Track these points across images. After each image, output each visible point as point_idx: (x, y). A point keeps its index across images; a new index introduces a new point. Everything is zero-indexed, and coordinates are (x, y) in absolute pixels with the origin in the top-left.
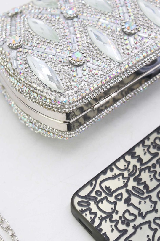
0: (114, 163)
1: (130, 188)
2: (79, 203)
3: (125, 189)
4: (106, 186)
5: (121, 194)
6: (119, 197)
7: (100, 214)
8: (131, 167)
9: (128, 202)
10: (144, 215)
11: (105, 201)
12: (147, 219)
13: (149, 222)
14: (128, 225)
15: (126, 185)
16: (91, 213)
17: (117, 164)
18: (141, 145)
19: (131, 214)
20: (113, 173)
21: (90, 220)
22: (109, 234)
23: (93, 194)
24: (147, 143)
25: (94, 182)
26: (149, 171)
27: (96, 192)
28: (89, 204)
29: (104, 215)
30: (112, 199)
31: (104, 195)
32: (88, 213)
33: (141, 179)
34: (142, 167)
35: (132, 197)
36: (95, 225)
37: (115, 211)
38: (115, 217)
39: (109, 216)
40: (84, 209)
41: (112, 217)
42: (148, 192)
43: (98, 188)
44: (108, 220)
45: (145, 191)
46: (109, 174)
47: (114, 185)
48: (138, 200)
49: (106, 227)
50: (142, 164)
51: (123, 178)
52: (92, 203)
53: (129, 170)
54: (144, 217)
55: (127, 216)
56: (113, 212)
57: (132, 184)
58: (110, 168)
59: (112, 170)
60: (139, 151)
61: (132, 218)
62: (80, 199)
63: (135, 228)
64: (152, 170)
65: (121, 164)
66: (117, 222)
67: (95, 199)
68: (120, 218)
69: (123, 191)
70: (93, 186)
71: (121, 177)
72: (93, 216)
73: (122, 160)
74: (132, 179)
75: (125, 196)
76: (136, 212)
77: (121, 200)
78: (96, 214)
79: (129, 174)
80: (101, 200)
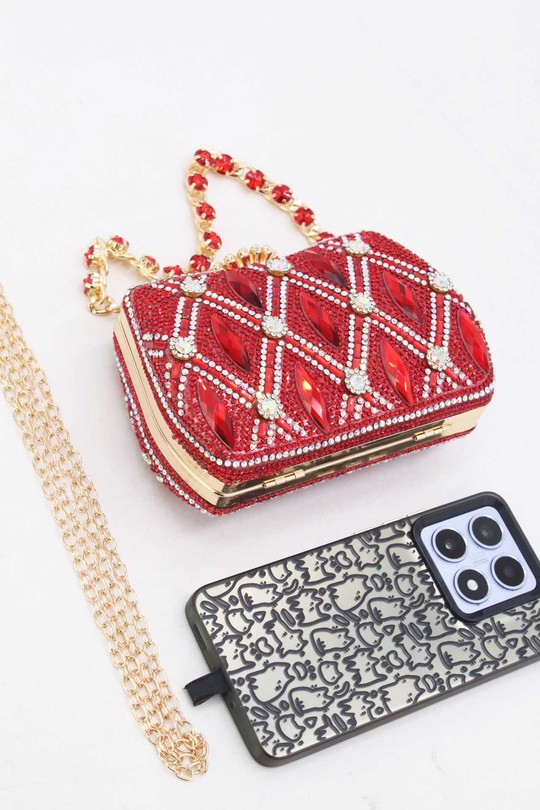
0: (269, 566)
1: (278, 609)
2: (203, 604)
3: (271, 608)
4: (246, 595)
5: (264, 613)
6: (260, 617)
7: (226, 629)
8: (290, 581)
9: (269, 627)
10: (284, 652)
11: (238, 614)
12: (285, 660)
13: (287, 665)
14: (258, 658)
15: (274, 604)
16: (214, 623)
17: (273, 569)
18: (315, 554)
19: (267, 644)
20: (263, 580)
21: (210, 633)
22: (229, 660)
23: (226, 599)
24: (326, 554)
25: (232, 582)
26: (313, 597)
27: (232, 598)
28: (217, 610)
29: (231, 633)
30: (249, 615)
31: (239, 606)
32: (211, 621)
33: (298, 603)
34: (306, 587)
35: (277, 623)
36: (215, 641)
37: (247, 632)
38: (245, 641)
39: (239, 636)
40: (207, 614)
41: (241, 639)
42: (301, 624)
43: (234, 593)
44: (235, 641)
45: (297, 621)
46: (257, 579)
47: (259, 596)
48: (284, 630)
49: (229, 650)
50: (306, 582)
51: (275, 592)
52: (221, 610)
53: (287, 584)
54: (282, 656)
55: (261, 645)
56: (245, 633)
57: (283, 605)
58: (261, 570)
59: (262, 575)
60: (310, 562)
61: (267, 651)
62: (206, 599)
63: (267, 665)
64: (317, 596)
65: (278, 571)
66: (246, 648)
67: (226, 607)
68: (252, 644)
69: (268, 610)
70: (229, 588)
71: (271, 590)
72: (216, 629)
73: (281, 566)
74: (285, 597)
75: (268, 618)
76: (275, 645)
77: (260, 621)
78: (221, 627)
79: (284, 590)
80: (234, 611)
